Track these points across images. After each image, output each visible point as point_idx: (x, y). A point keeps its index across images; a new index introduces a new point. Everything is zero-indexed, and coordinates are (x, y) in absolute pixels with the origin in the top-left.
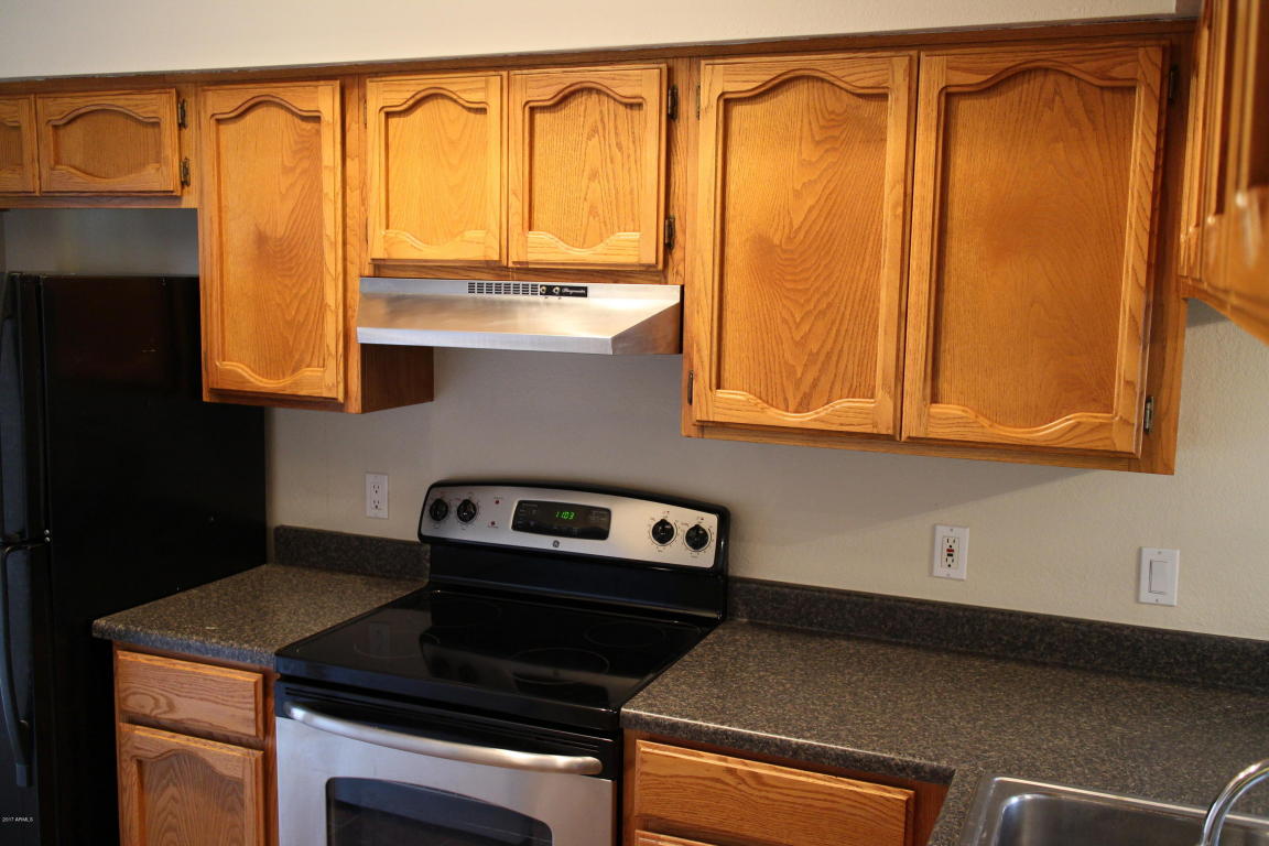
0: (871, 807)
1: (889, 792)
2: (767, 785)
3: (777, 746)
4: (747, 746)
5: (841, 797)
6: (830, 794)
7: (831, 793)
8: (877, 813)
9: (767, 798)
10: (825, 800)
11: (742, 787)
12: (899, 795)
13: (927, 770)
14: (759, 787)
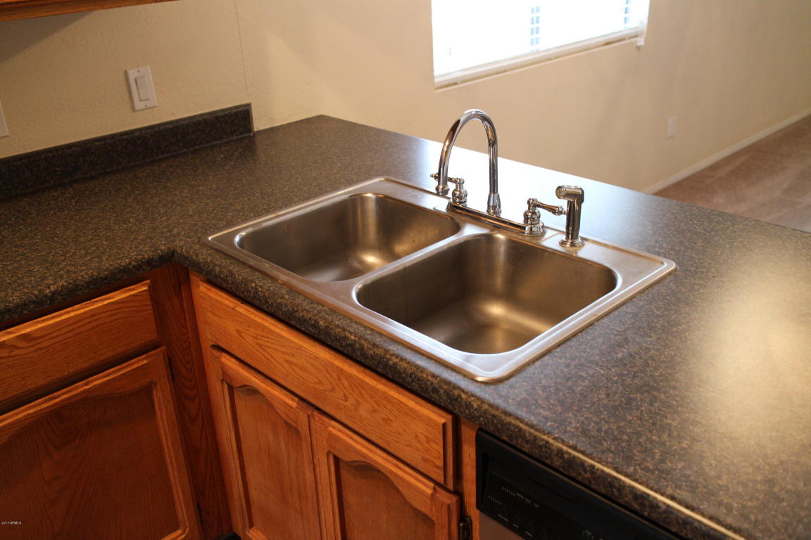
0: (125, 308)
1: (134, 290)
2: (39, 338)
3: (34, 302)
4: (7, 317)
5: (101, 313)
6: (92, 316)
7: (92, 314)
8: (131, 309)
9: (41, 349)
10: (90, 322)
11: (16, 352)
12: (142, 288)
13: (156, 258)
14: (31, 344)
